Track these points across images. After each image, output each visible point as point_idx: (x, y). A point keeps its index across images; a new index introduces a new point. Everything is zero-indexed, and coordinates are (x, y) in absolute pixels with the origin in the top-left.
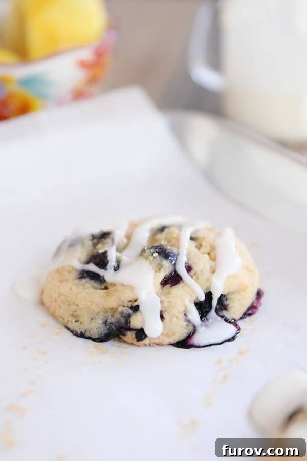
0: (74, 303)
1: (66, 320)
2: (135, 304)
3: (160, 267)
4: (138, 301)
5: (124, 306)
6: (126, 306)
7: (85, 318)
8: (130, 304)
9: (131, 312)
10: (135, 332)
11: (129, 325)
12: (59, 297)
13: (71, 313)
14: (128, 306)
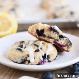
2: (28, 55)
3: (34, 48)
7: (17, 59)
11: (27, 60)
12: (12, 54)
13: (14, 57)
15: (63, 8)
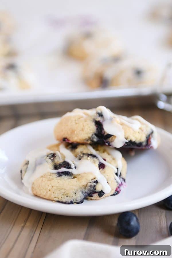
0: (62, 189)
1: (60, 198)
2: (95, 180)
4: (96, 178)
5: (90, 182)
6: (91, 182)
7: (71, 193)
8: (93, 181)
9: (95, 184)
10: (98, 193)
11: (95, 190)
12: (52, 188)
13: (62, 193)
14: (92, 182)
15: (116, 59)
